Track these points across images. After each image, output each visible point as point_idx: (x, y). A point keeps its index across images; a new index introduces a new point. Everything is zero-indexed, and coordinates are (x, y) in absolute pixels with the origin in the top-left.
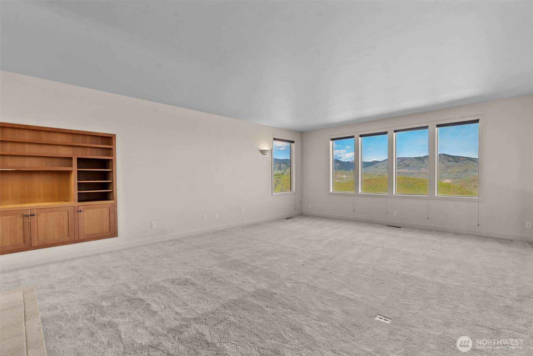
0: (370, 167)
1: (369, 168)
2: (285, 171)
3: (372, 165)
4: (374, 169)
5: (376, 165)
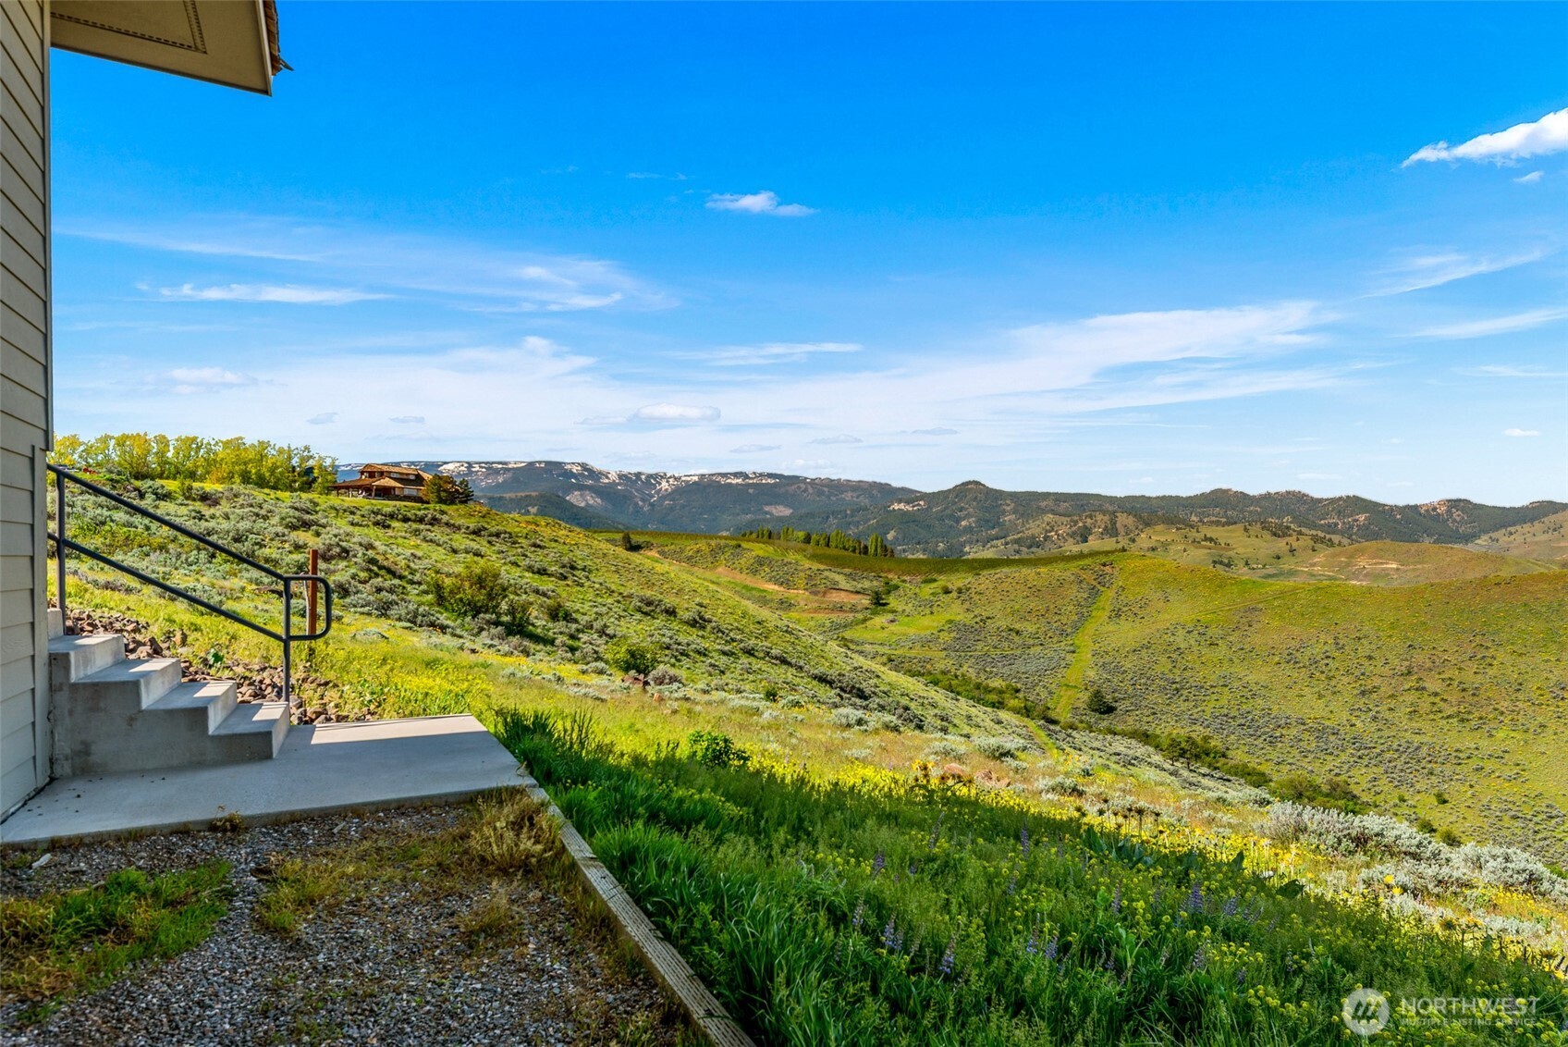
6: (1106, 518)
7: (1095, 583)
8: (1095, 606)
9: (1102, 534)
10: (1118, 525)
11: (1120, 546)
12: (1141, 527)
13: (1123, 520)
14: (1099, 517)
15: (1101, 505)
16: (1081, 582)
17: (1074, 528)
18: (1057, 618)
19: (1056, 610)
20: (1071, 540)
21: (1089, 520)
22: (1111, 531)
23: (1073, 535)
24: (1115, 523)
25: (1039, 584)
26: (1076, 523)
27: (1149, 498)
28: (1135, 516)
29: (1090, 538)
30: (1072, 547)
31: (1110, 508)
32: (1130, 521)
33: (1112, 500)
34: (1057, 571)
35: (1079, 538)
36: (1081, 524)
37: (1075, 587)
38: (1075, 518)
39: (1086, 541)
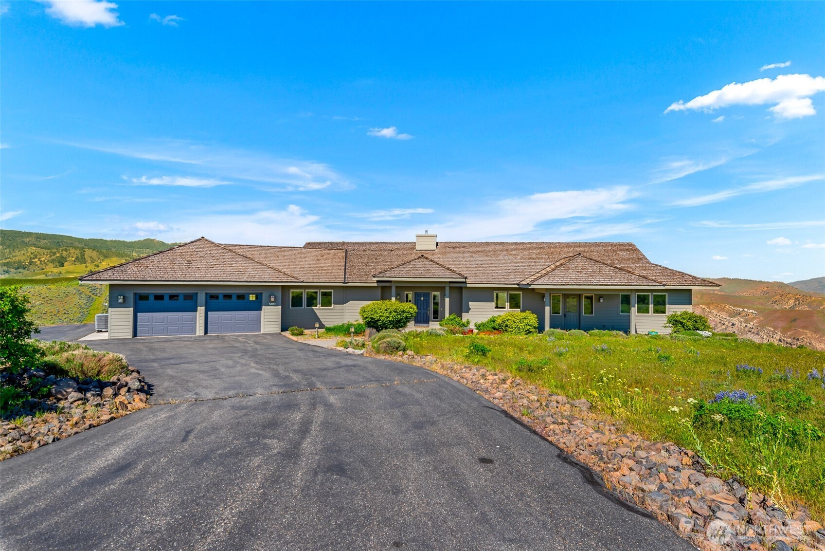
6: (78, 252)
7: (90, 294)
8: (92, 308)
9: (74, 261)
10: (86, 256)
11: (88, 269)
12: (101, 258)
13: (88, 253)
14: (72, 251)
15: (72, 243)
16: (81, 293)
17: (53, 257)
18: (66, 316)
19: (65, 311)
20: (51, 265)
21: (64, 253)
22: (81, 260)
23: (52, 261)
24: (84, 255)
25: (50, 295)
26: (54, 254)
27: (106, 241)
28: (98, 251)
29: (66, 264)
30: (53, 270)
31: (79, 245)
32: (94, 254)
33: (81, 241)
34: (63, 287)
35: (57, 264)
36: (58, 255)
37: (77, 297)
38: (54, 251)
39: (63, 265)
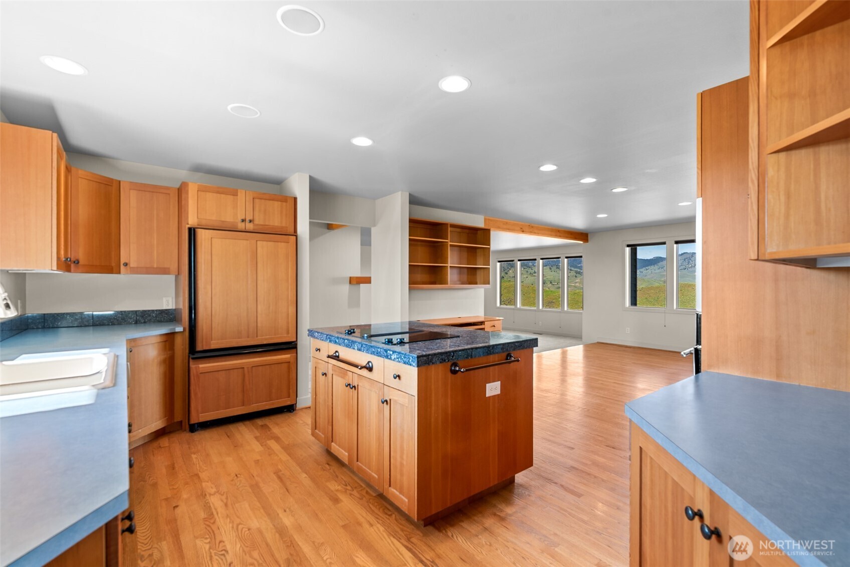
0: (649, 267)
1: (647, 270)
2: (507, 273)
3: (654, 264)
4: (657, 271)
5: (660, 264)
